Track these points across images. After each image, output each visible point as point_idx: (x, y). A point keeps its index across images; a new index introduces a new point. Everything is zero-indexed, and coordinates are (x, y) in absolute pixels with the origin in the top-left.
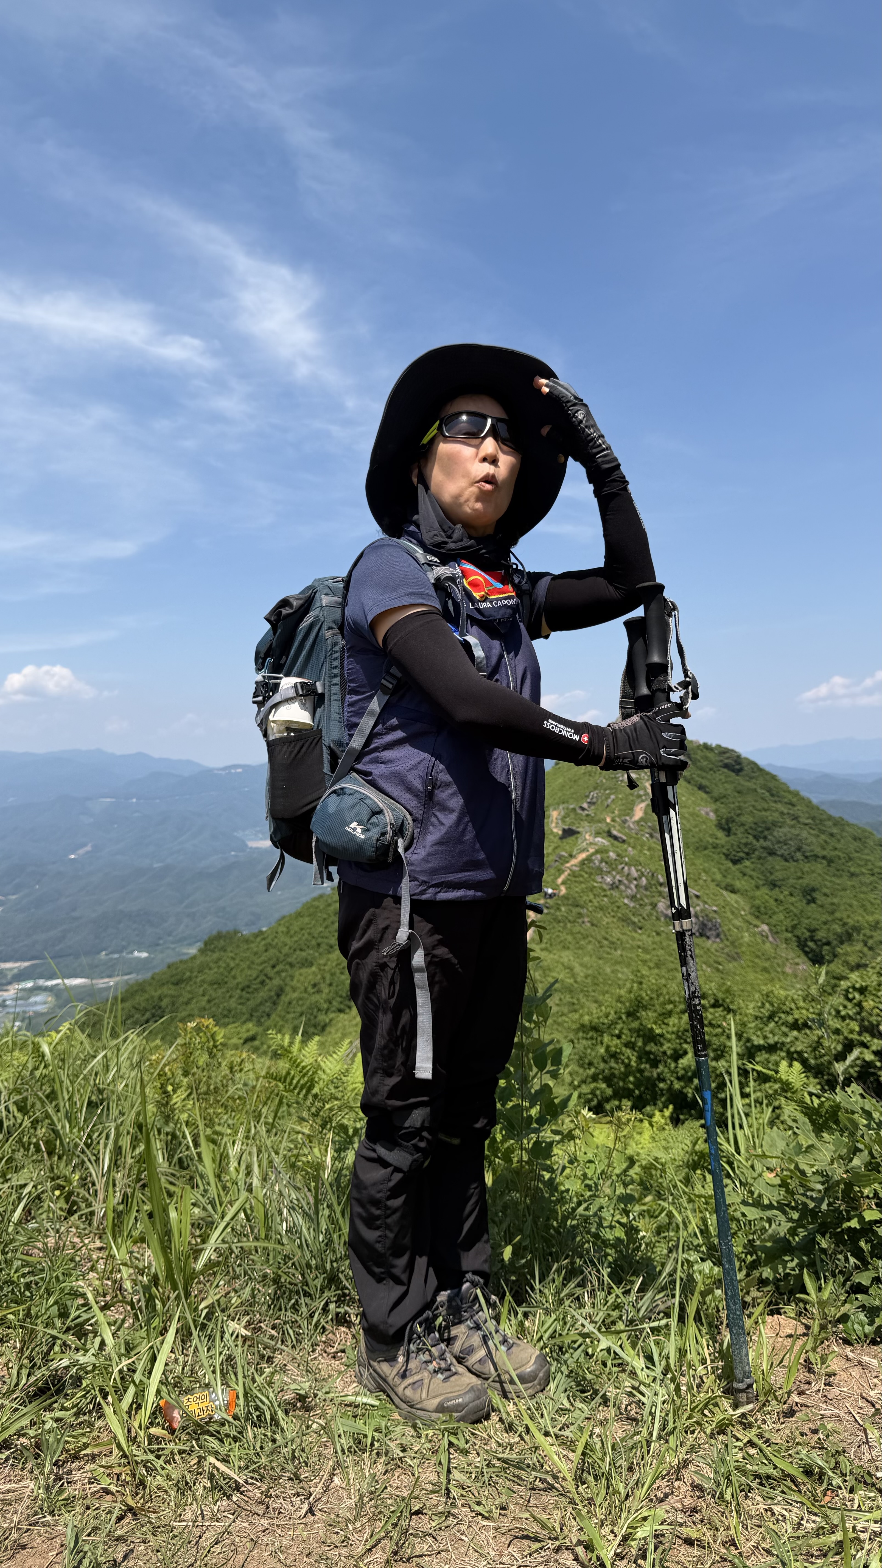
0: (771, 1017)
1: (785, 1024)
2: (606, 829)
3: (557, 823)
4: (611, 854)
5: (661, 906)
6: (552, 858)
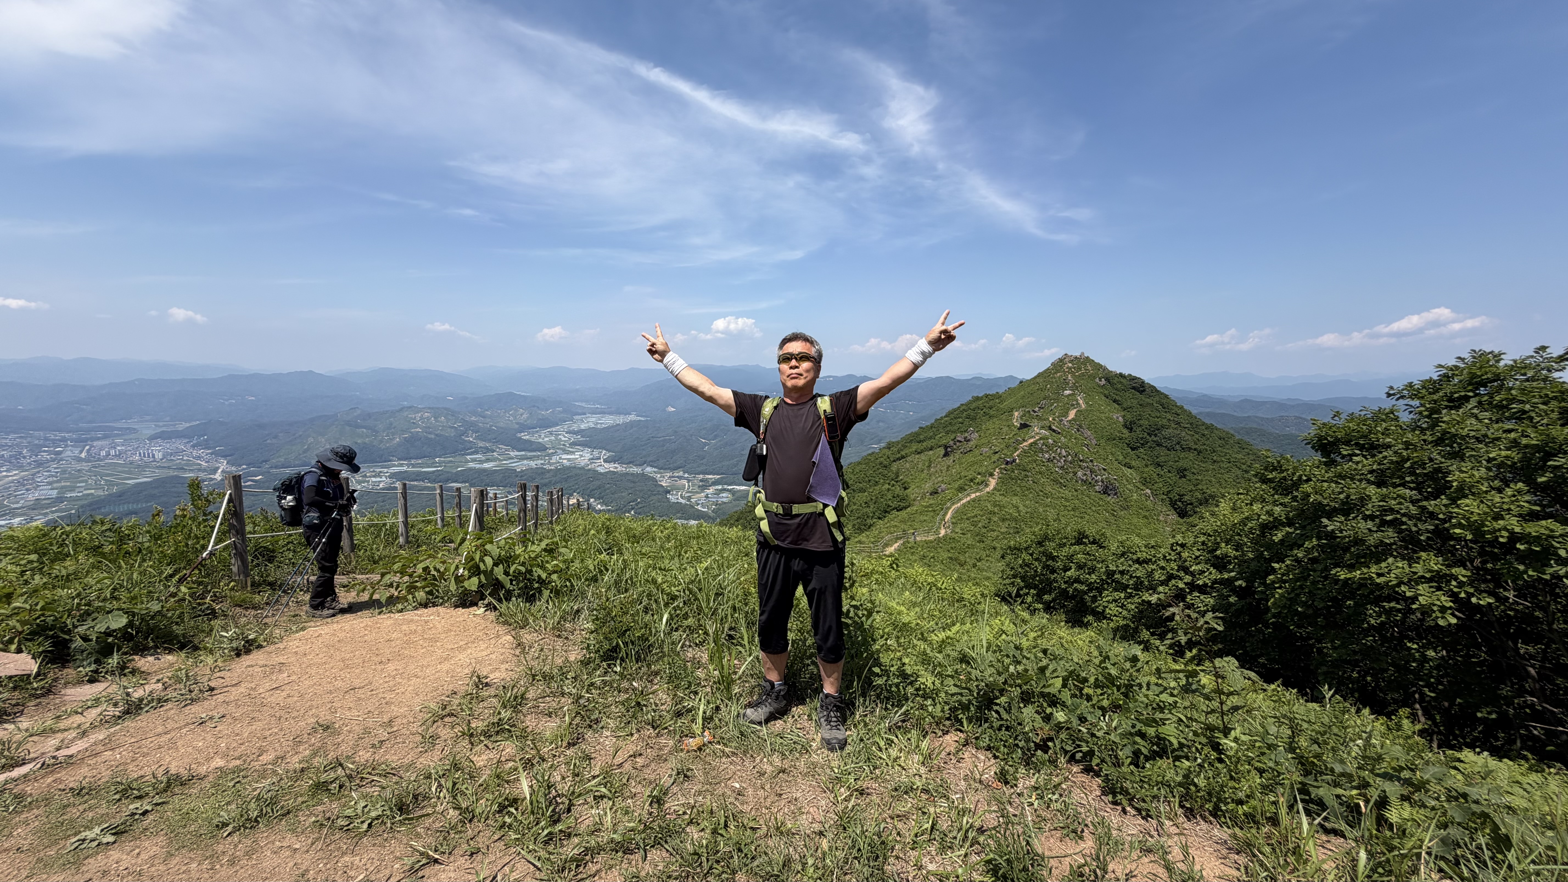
0: (1123, 554)
1: (1131, 559)
2: (1048, 425)
3: (1017, 419)
4: (1050, 440)
5: (1079, 474)
6: (1011, 441)
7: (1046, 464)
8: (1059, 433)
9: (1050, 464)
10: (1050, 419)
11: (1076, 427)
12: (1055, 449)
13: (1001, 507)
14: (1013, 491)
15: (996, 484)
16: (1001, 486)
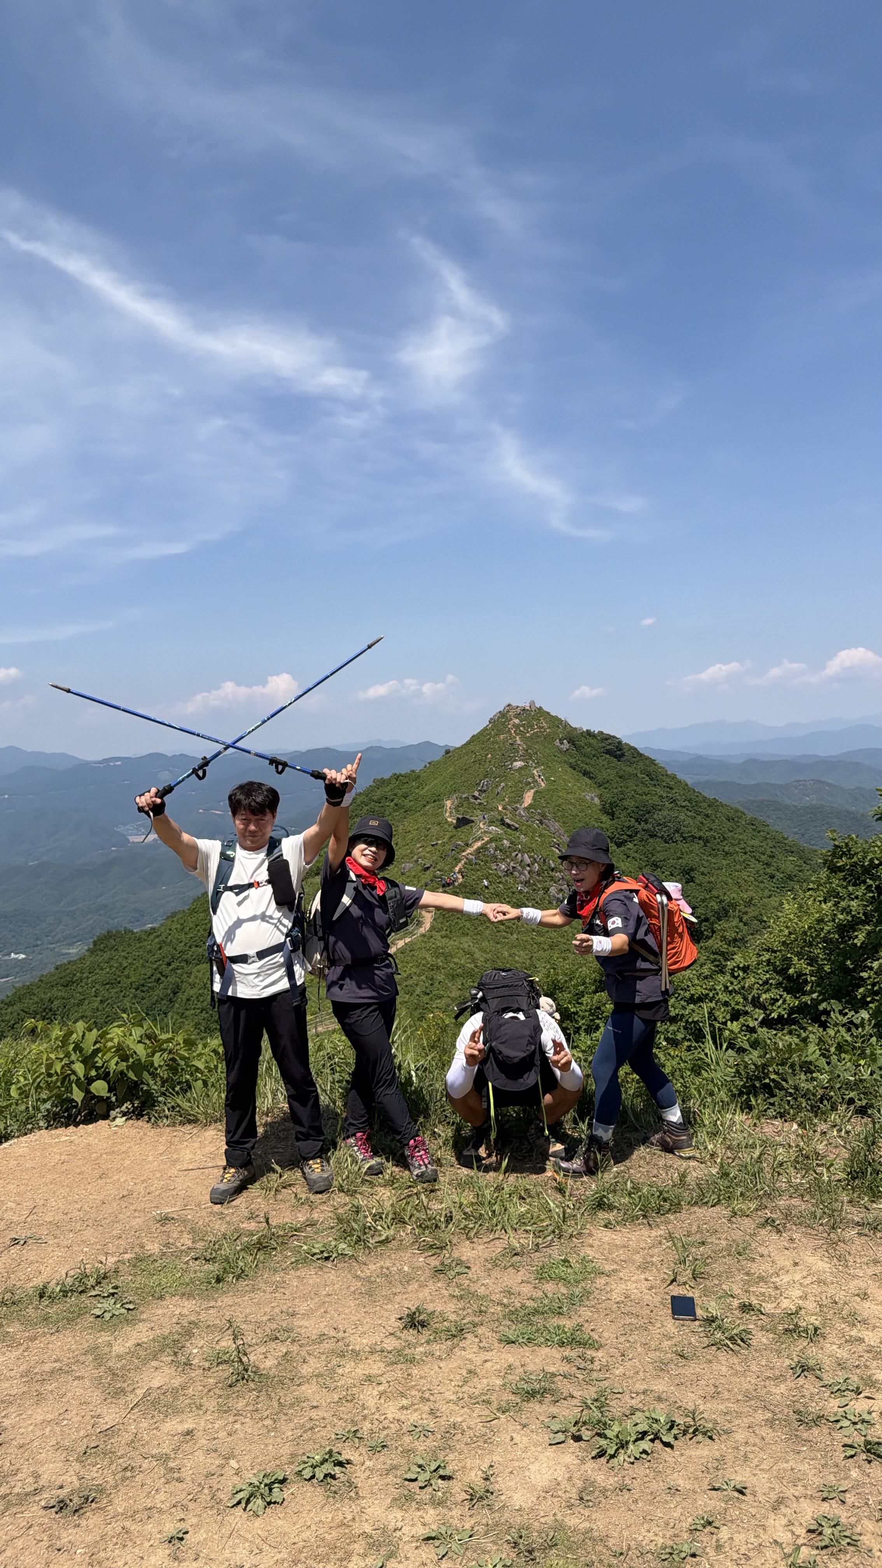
2: (499, 818)
3: (451, 813)
4: (505, 842)
5: (553, 890)
6: (448, 847)
7: (503, 880)
8: (516, 829)
9: (510, 880)
10: (500, 808)
11: (538, 817)
12: (514, 854)
13: (447, 957)
14: (460, 928)
15: (434, 919)
16: (442, 923)
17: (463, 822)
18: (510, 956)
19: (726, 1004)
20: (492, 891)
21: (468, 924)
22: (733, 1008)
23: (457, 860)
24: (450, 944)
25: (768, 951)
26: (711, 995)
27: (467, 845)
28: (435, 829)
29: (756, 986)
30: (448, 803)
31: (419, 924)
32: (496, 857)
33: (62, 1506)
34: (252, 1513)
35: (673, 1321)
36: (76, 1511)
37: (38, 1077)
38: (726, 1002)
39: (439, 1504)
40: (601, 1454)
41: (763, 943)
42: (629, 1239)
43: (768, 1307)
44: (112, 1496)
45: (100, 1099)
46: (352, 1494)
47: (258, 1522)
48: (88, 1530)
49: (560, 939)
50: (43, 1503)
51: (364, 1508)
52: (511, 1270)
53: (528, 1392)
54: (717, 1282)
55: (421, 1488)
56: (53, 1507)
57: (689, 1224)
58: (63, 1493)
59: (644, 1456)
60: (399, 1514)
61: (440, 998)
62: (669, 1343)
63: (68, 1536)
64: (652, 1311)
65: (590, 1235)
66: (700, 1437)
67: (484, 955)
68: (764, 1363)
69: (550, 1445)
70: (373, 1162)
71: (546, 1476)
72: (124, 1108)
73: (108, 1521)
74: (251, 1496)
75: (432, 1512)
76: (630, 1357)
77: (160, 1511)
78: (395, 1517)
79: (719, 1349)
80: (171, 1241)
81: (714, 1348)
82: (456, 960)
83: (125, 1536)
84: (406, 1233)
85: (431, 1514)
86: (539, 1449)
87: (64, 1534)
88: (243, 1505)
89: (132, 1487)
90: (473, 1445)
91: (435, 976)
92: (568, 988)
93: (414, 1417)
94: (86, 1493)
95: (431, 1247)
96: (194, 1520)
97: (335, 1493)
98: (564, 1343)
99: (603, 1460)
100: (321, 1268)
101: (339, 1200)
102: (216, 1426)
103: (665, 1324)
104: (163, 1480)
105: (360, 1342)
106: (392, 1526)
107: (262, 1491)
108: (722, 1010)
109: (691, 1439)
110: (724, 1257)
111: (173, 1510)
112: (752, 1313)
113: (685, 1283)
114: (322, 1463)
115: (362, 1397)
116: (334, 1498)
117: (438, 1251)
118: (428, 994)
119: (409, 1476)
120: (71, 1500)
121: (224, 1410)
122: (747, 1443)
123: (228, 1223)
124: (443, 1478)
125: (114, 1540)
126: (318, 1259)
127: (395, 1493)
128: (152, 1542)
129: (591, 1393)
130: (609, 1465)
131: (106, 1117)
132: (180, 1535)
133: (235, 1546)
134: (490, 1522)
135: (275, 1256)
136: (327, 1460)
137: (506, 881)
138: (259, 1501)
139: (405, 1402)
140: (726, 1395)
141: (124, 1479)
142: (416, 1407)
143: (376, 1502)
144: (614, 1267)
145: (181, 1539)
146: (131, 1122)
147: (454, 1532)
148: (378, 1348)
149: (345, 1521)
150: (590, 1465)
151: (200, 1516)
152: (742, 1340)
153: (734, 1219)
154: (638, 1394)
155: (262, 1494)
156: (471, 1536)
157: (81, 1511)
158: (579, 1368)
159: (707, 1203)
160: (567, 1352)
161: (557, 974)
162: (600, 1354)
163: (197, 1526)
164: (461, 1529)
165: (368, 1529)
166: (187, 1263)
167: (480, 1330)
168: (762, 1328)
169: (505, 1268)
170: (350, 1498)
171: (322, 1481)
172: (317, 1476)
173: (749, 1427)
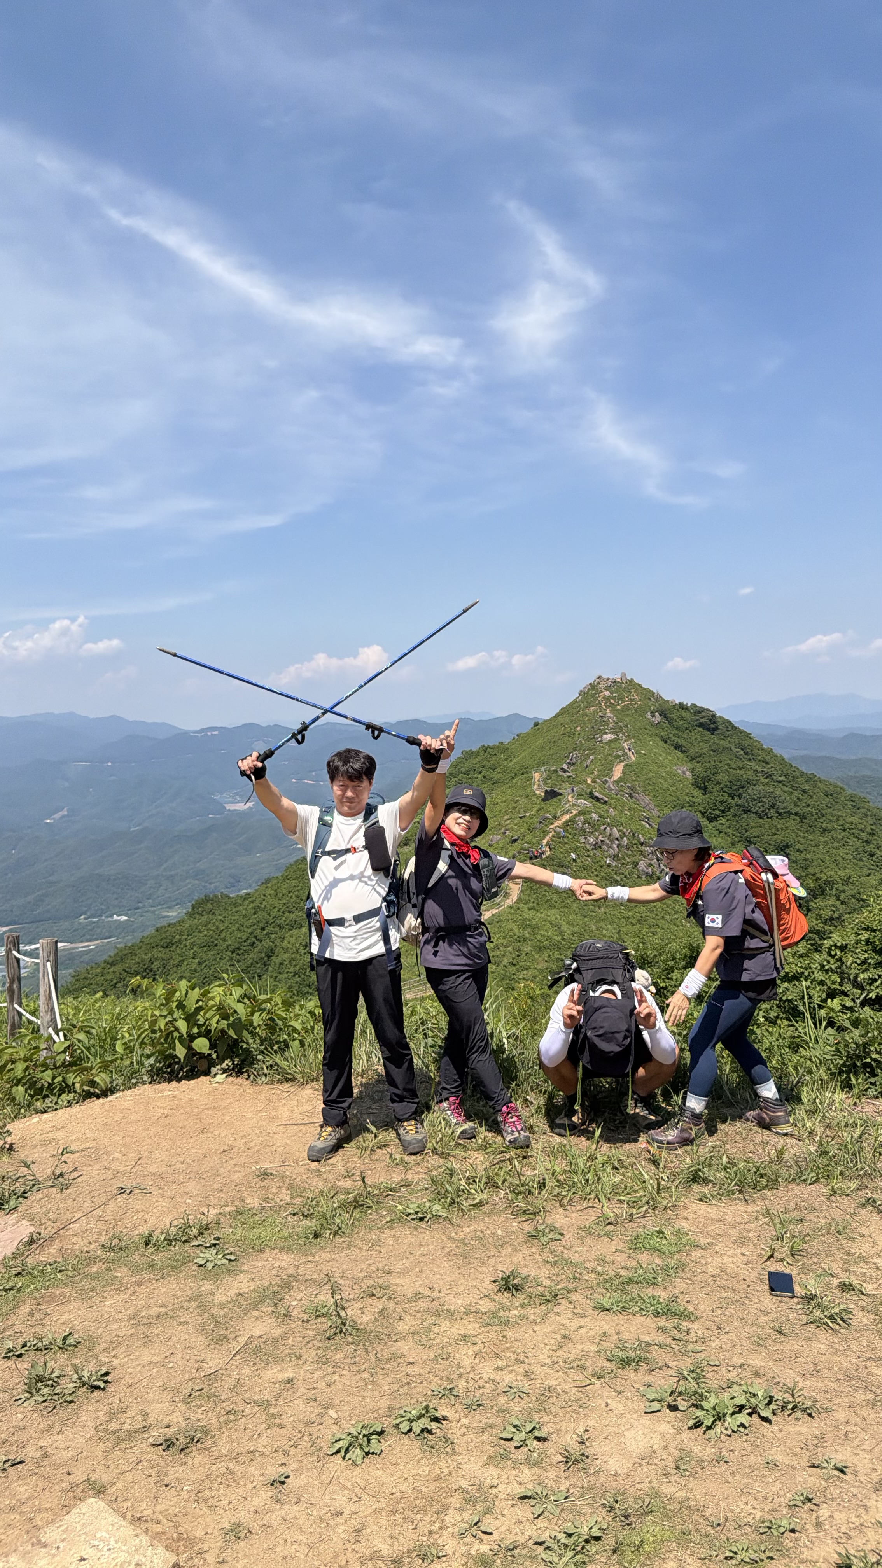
2: (589, 791)
3: (539, 785)
4: (594, 815)
5: (642, 865)
6: (536, 820)
7: (591, 853)
8: (605, 802)
9: (598, 853)
10: (589, 781)
11: (628, 791)
12: (602, 828)
13: (535, 928)
14: (547, 901)
15: (522, 891)
16: (529, 895)
17: (551, 795)
18: (598, 929)
19: (822, 983)
20: (580, 864)
21: (555, 897)
22: (829, 988)
23: (545, 833)
24: (537, 917)
25: (867, 929)
26: (806, 973)
27: (555, 818)
28: (523, 801)
29: (854, 965)
30: (537, 776)
31: (507, 895)
32: (584, 830)
33: (169, 1444)
34: (350, 1462)
35: (771, 1297)
36: (183, 1450)
37: (142, 1033)
38: (822, 981)
39: (534, 1464)
40: (698, 1425)
41: (863, 922)
42: (725, 1214)
43: (869, 1288)
44: (217, 1437)
45: (202, 1056)
46: (449, 1450)
47: (357, 1471)
48: (194, 1469)
49: (648, 914)
50: (151, 1440)
51: (460, 1464)
52: (605, 1239)
53: (623, 1360)
54: (816, 1260)
55: (517, 1448)
56: (161, 1444)
57: (787, 1201)
58: (170, 1432)
59: (742, 1429)
60: (495, 1472)
61: (527, 969)
62: (767, 1318)
63: (175, 1472)
64: (749, 1286)
65: (685, 1207)
66: (799, 1414)
67: (571, 928)
68: (865, 1343)
69: (646, 1413)
70: (466, 1126)
71: (642, 1443)
72: (224, 1065)
73: (213, 1461)
74: (350, 1445)
75: (527, 1471)
76: (727, 1330)
77: (263, 1454)
78: (490, 1475)
79: (818, 1327)
80: (270, 1196)
81: (813, 1326)
82: (542, 932)
83: (230, 1476)
84: (499, 1198)
85: (526, 1474)
86: (635, 1416)
87: (171, 1471)
88: (342, 1453)
89: (236, 1430)
90: (569, 1409)
91: (522, 948)
92: (657, 962)
93: (508, 1378)
94: (192, 1433)
95: (525, 1211)
96: (295, 1466)
97: (432, 1447)
98: (659, 1313)
99: (700, 1431)
100: (415, 1228)
101: (433, 1162)
102: (316, 1376)
103: (762, 1299)
104: (264, 1425)
105: (456, 1303)
106: (488, 1482)
107: (361, 1442)
108: (818, 988)
109: (789, 1415)
110: (823, 1235)
111: (275, 1455)
112: (852, 1293)
113: (782, 1260)
114: (419, 1417)
115: (457, 1356)
116: (431, 1452)
117: (531, 1216)
118: (515, 965)
119: (505, 1435)
120: (177, 1439)
121: (323, 1361)
122: (848, 1422)
123: (325, 1180)
124: (538, 1439)
125: (219, 1479)
126: (413, 1219)
127: (491, 1451)
128: (255, 1484)
129: (687, 1364)
130: (707, 1436)
131: (207, 1073)
132: (282, 1479)
133: (334, 1493)
134: (586, 1485)
135: (371, 1214)
136: (424, 1415)
137: (595, 855)
138: (358, 1451)
139: (500, 1363)
140: (826, 1373)
141: (228, 1422)
142: (511, 1368)
143: (472, 1459)
144: (710, 1240)
145: (283, 1483)
146: (231, 1079)
147: (550, 1493)
148: (473, 1309)
149: (442, 1475)
150: (686, 1435)
151: (301, 1462)
152: (842, 1319)
153: (833, 1198)
154: (734, 1367)
155: (360, 1445)
156: (566, 1498)
157: (187, 1450)
158: (674, 1339)
159: (805, 1180)
160: (663, 1322)
161: (647, 949)
162: (696, 1326)
163: (298, 1472)
164: (556, 1491)
165: (464, 1484)
166: (286, 1217)
167: (574, 1297)
168: (863, 1309)
169: (599, 1236)
170: (447, 1453)
171: (419, 1435)
172: (414, 1429)
173: (850, 1407)
